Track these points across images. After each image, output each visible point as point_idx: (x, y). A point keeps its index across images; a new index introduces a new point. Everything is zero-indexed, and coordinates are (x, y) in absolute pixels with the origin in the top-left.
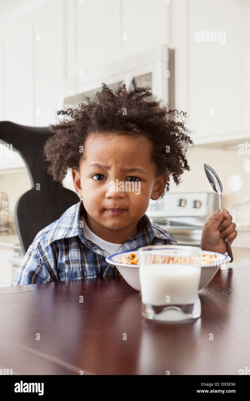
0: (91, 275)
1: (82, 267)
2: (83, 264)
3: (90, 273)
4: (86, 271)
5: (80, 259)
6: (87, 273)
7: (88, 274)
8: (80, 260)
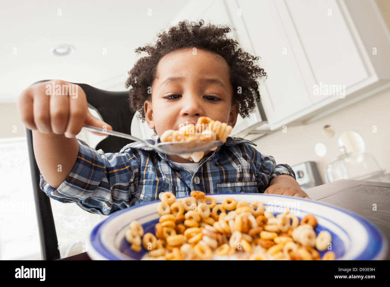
0: (182, 190)
1: (173, 182)
2: (175, 179)
3: (182, 188)
4: (177, 186)
5: (170, 173)
6: (178, 188)
7: (179, 190)
8: (171, 175)
